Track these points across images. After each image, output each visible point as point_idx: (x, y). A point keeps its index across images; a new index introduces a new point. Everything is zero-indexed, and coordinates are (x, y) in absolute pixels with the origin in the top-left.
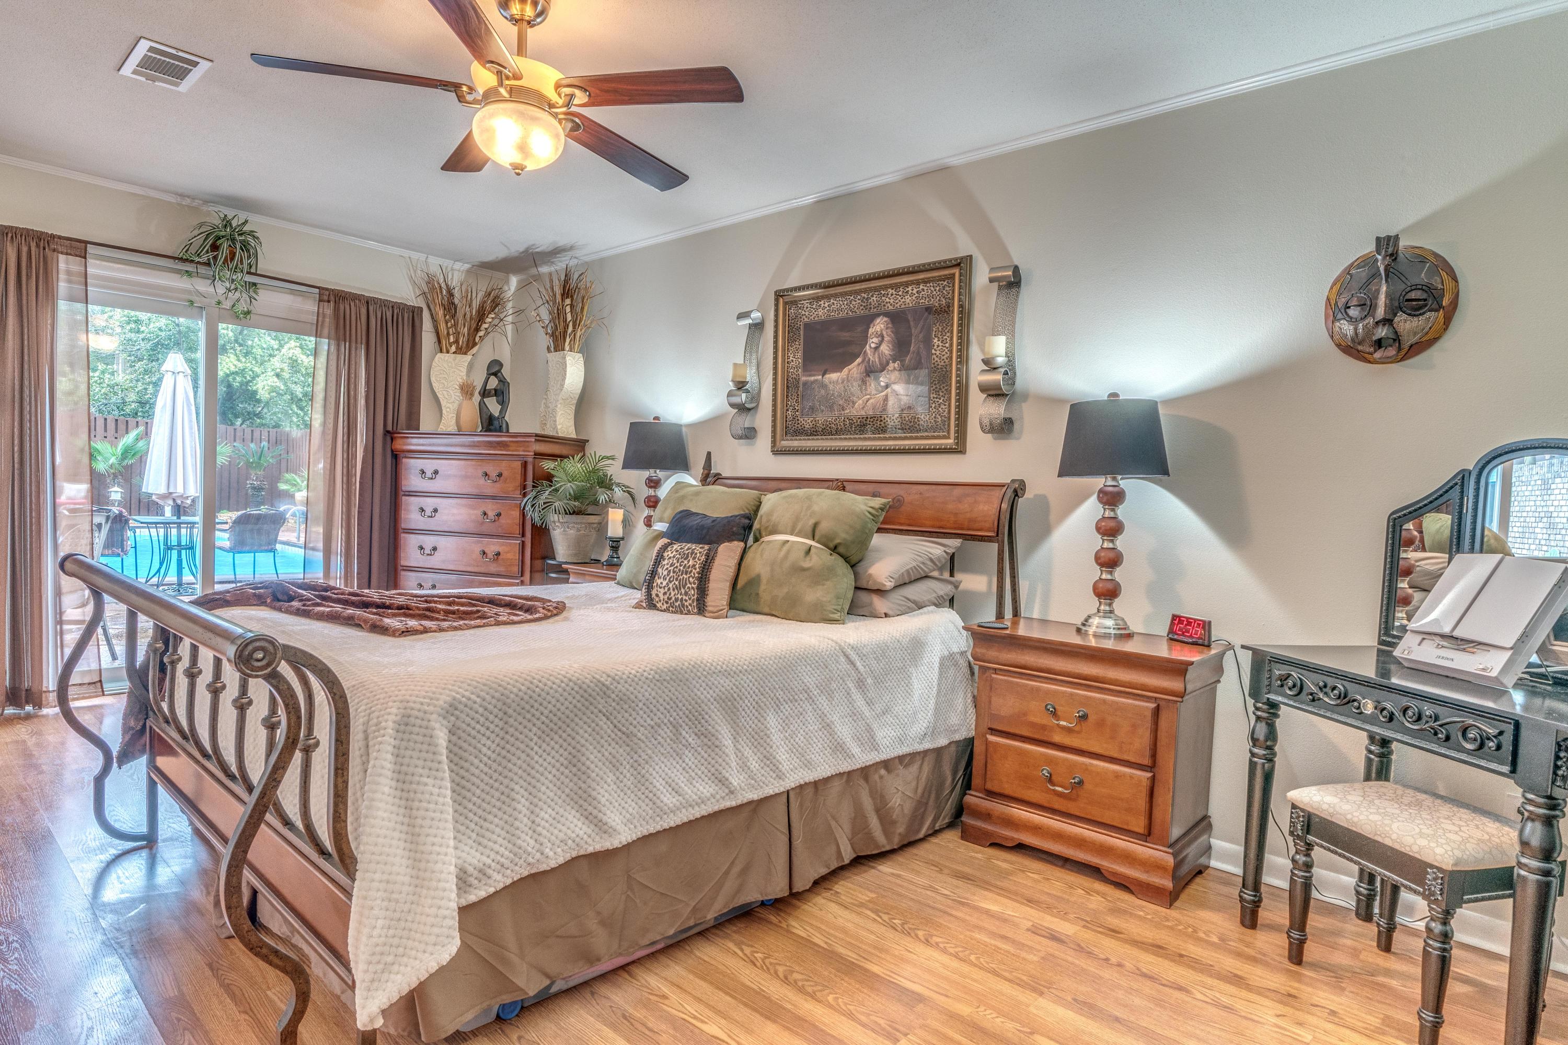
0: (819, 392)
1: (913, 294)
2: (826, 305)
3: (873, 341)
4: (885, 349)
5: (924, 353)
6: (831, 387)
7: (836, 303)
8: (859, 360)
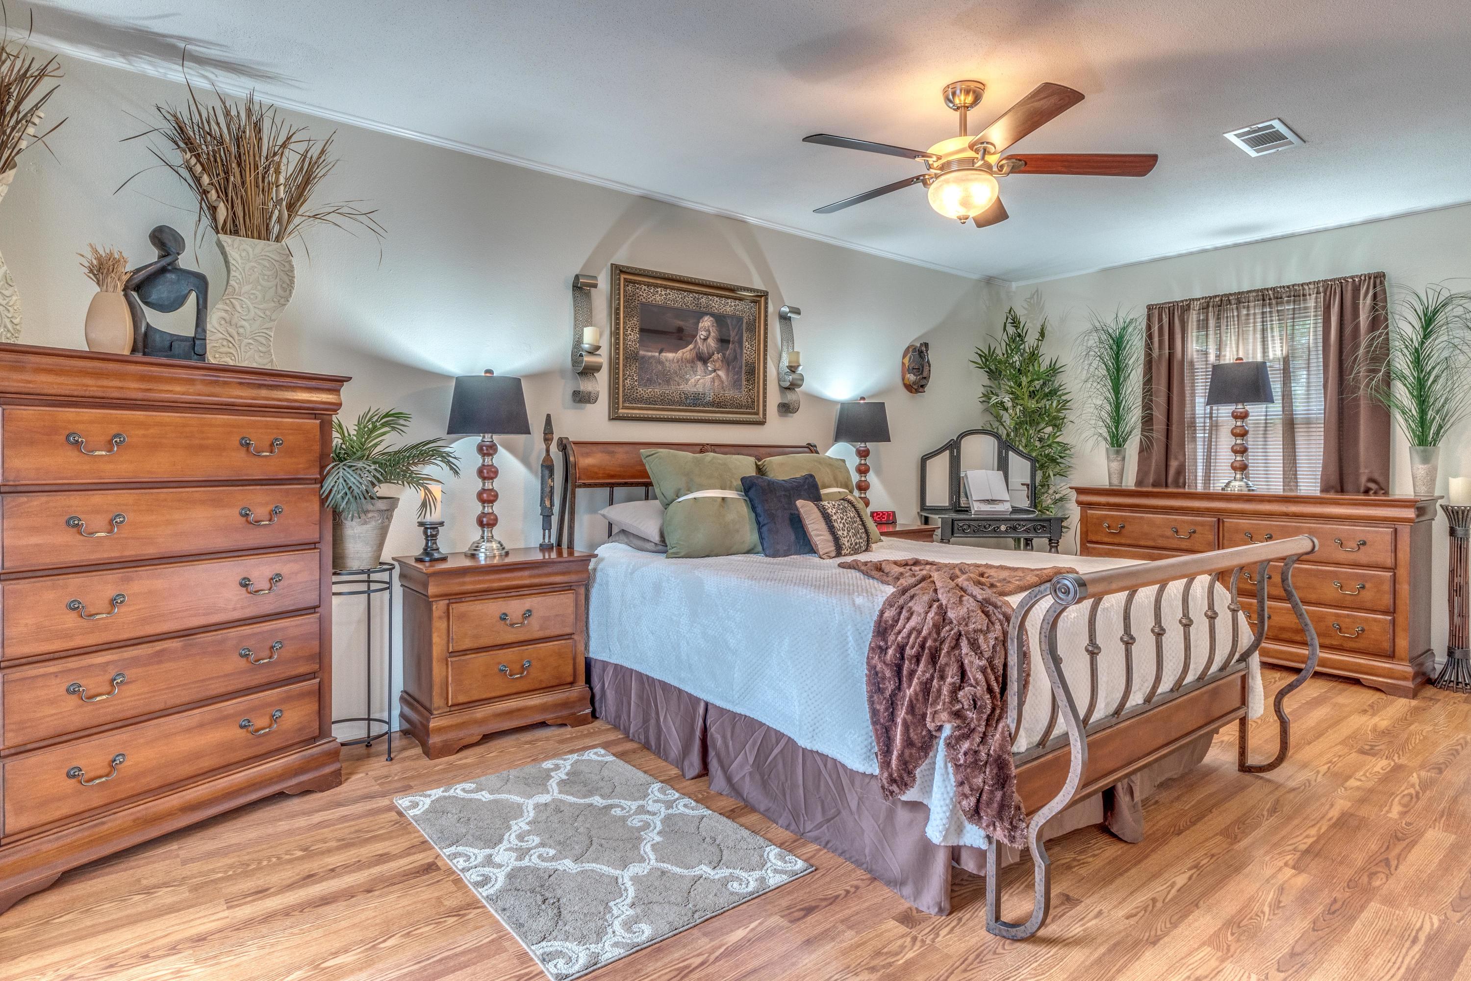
0: (656, 367)
1: (731, 306)
2: (663, 293)
3: (702, 334)
4: (711, 342)
5: (738, 351)
6: (667, 364)
7: (673, 295)
8: (691, 346)
